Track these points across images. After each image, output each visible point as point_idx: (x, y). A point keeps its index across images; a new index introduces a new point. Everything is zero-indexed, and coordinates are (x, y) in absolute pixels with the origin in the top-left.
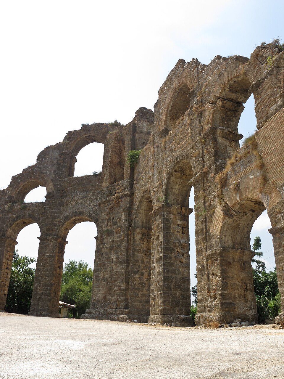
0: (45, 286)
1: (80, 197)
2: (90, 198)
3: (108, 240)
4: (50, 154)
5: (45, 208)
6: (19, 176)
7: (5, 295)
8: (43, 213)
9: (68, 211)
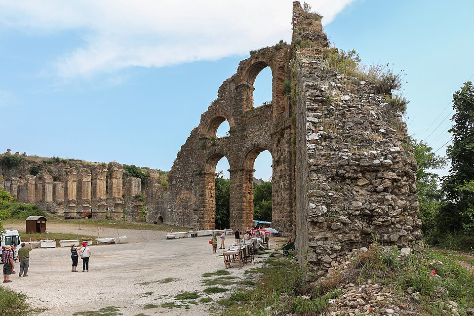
0: (238, 210)
1: (257, 129)
2: (265, 130)
3: (278, 169)
4: (228, 88)
5: (230, 143)
6: (206, 113)
7: (213, 218)
8: (230, 147)
9: (248, 144)
